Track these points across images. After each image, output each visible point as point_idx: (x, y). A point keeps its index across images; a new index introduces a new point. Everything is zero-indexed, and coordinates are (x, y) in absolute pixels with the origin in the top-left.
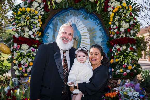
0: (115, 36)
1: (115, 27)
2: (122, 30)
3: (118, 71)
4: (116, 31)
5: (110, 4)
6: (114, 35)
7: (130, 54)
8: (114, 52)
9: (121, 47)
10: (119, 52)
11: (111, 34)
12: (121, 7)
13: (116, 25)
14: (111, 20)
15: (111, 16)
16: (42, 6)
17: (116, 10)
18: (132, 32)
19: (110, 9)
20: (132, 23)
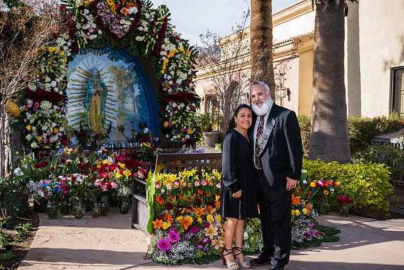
0: (170, 90)
1: (169, 77)
2: (179, 81)
3: (175, 137)
4: (171, 83)
5: (163, 46)
6: (168, 89)
7: (190, 114)
8: (169, 111)
9: (178, 105)
10: (176, 112)
11: (164, 88)
12: (177, 51)
13: (172, 76)
14: (164, 68)
15: (164, 63)
16: (69, 44)
17: (172, 55)
18: (191, 85)
19: (162, 53)
20: (190, 73)
